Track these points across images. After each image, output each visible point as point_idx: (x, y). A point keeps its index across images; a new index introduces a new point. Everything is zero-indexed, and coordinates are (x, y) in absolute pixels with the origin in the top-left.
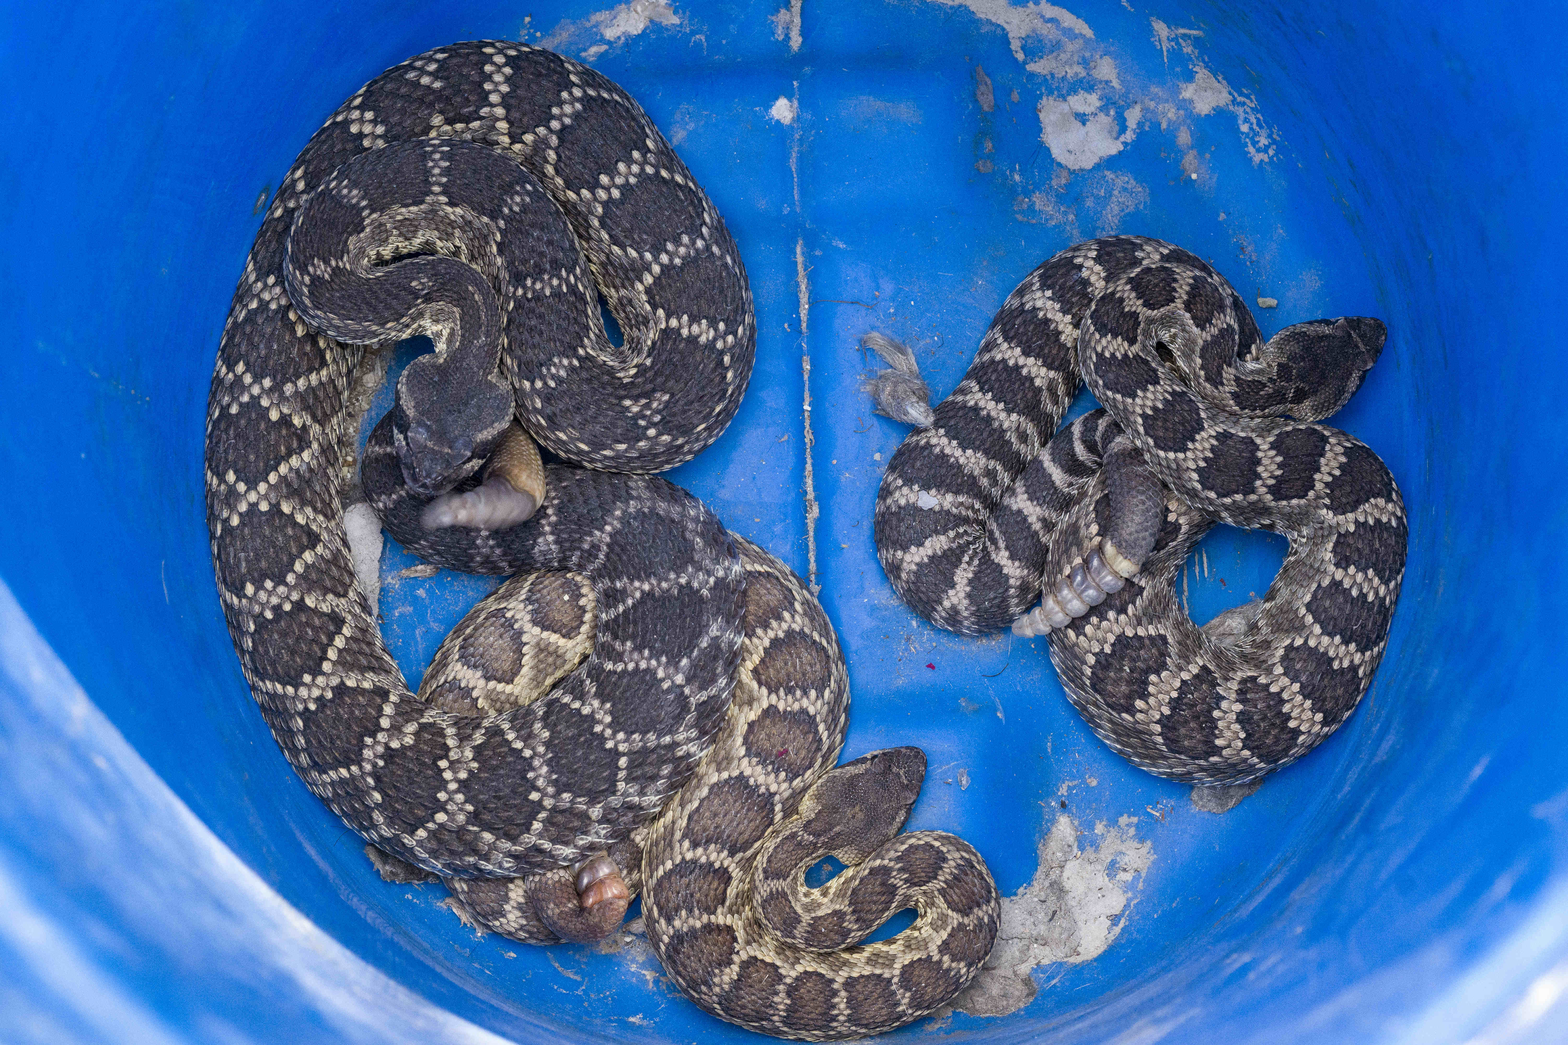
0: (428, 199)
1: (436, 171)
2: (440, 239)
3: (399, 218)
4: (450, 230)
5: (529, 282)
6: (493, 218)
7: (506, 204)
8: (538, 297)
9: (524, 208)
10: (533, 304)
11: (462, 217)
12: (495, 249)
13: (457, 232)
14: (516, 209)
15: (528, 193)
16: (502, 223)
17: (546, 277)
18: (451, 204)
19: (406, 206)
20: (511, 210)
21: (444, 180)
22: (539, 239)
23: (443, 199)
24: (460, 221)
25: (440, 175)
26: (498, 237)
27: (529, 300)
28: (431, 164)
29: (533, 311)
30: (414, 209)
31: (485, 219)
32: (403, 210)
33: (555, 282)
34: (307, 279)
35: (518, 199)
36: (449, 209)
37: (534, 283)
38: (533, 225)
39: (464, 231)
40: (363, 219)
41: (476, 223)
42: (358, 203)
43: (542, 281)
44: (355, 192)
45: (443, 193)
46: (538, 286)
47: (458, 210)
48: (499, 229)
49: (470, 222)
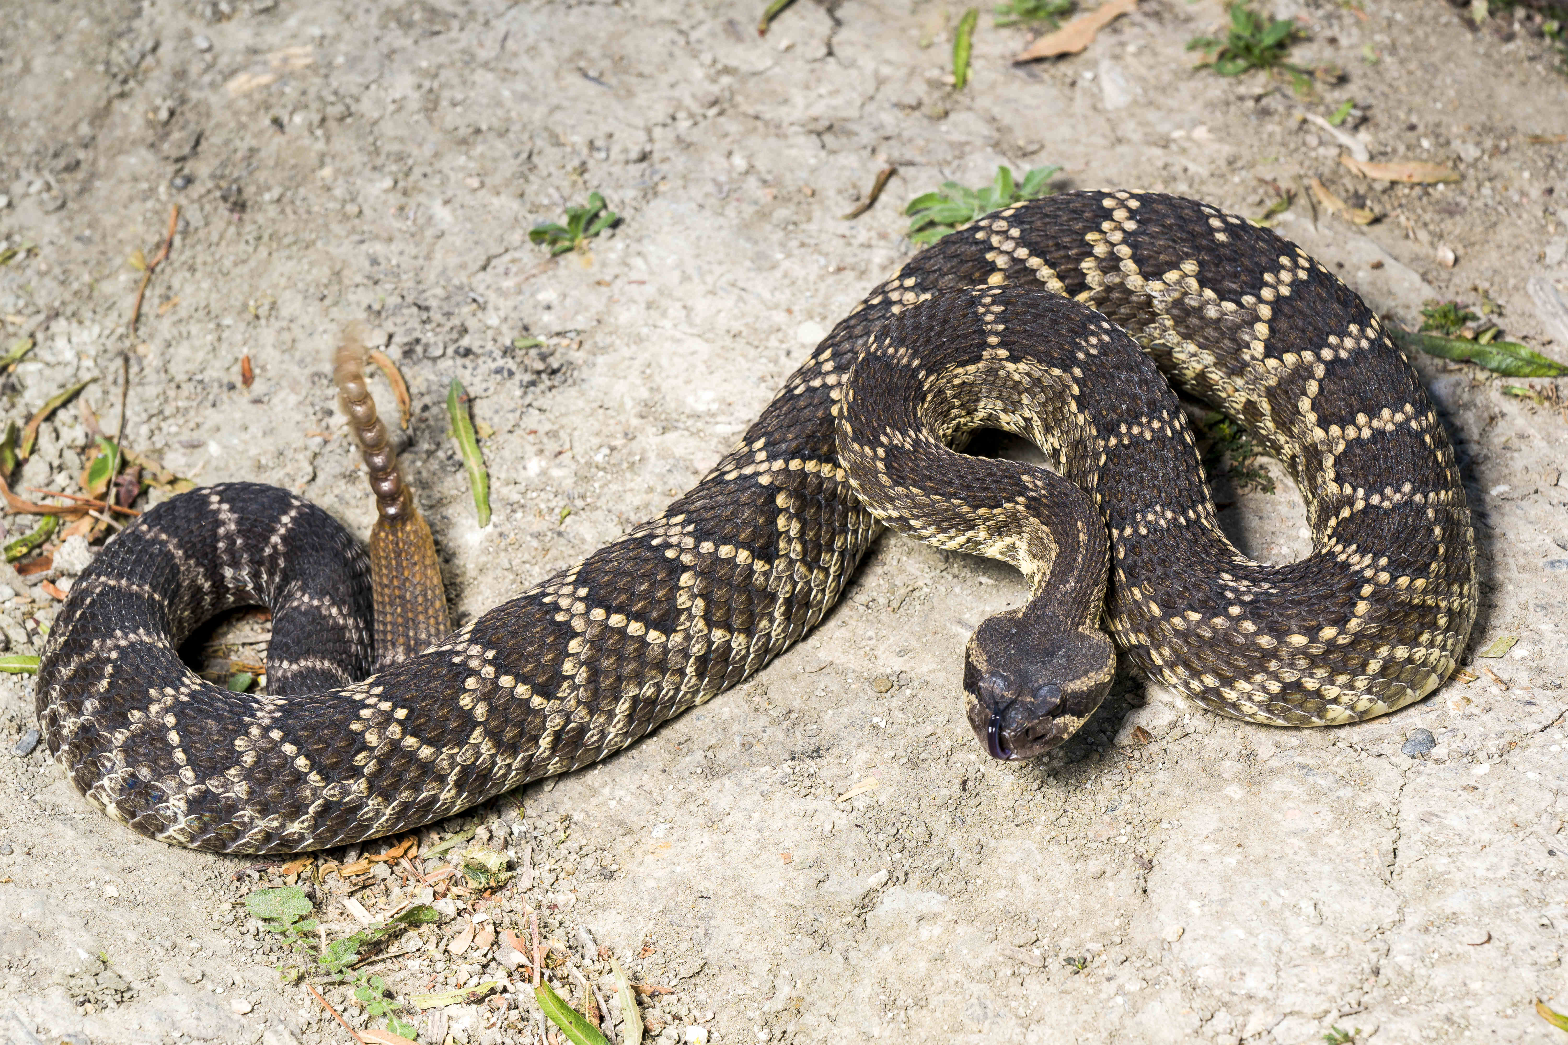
0: (986, 354)
1: (989, 318)
2: (1004, 411)
3: (957, 381)
4: (1015, 397)
5: (1123, 429)
6: (1066, 368)
7: (1081, 349)
8: (1137, 442)
9: (1104, 349)
10: (1131, 450)
11: (1028, 374)
12: (1074, 407)
13: (1025, 399)
14: (1093, 351)
15: (1106, 332)
16: (1077, 372)
17: (1144, 420)
18: (1014, 359)
19: (963, 364)
20: (1087, 354)
21: (1001, 327)
22: (1128, 381)
23: (1003, 353)
24: (1026, 381)
25: (994, 322)
26: (1076, 390)
27: (1126, 447)
28: (982, 310)
29: (1132, 457)
30: (971, 368)
31: (1057, 372)
32: (960, 370)
33: (1156, 424)
34: (881, 452)
35: (1093, 340)
36: (1010, 366)
37: (1129, 428)
38: (1117, 368)
39: (1033, 396)
40: (921, 384)
41: (1047, 381)
42: (909, 364)
43: (1140, 424)
44: (902, 351)
45: (1002, 344)
46: (1136, 430)
47: (1023, 367)
48: (1076, 380)
49: (1039, 380)
